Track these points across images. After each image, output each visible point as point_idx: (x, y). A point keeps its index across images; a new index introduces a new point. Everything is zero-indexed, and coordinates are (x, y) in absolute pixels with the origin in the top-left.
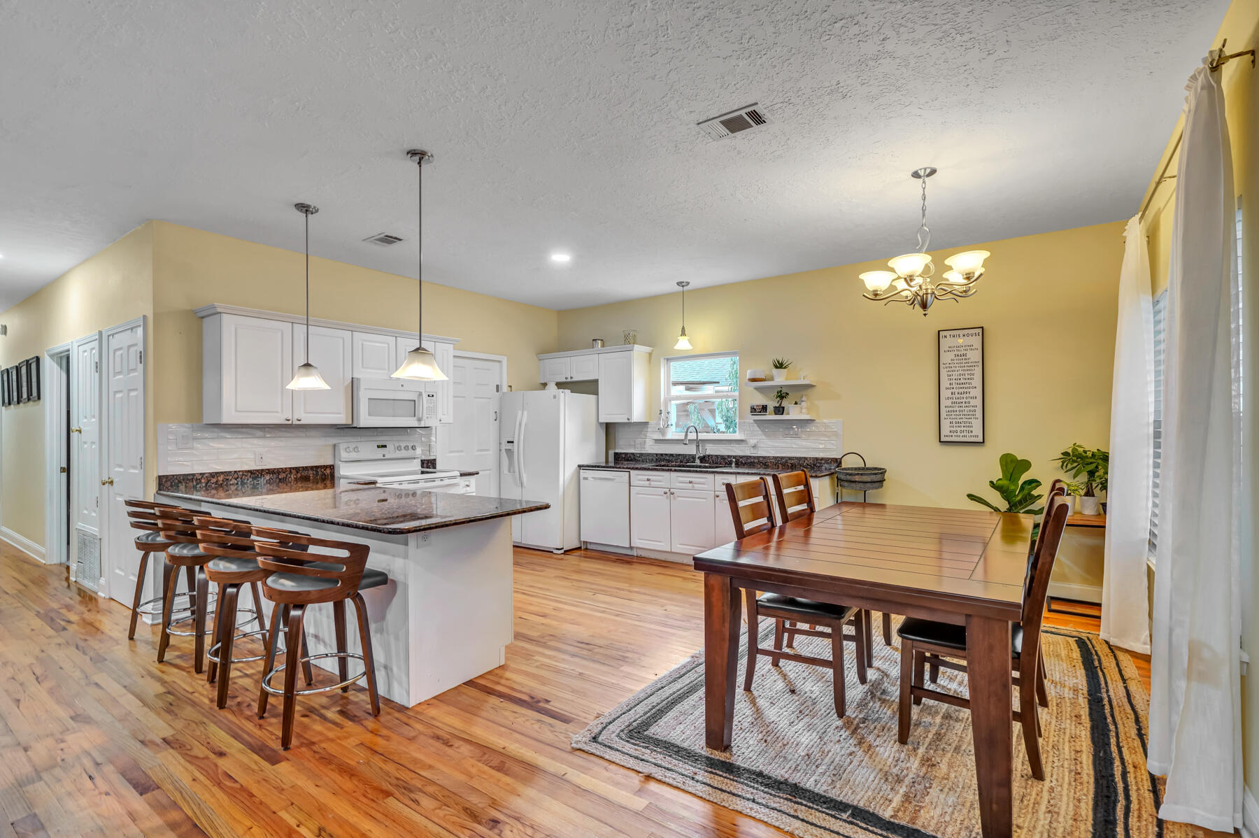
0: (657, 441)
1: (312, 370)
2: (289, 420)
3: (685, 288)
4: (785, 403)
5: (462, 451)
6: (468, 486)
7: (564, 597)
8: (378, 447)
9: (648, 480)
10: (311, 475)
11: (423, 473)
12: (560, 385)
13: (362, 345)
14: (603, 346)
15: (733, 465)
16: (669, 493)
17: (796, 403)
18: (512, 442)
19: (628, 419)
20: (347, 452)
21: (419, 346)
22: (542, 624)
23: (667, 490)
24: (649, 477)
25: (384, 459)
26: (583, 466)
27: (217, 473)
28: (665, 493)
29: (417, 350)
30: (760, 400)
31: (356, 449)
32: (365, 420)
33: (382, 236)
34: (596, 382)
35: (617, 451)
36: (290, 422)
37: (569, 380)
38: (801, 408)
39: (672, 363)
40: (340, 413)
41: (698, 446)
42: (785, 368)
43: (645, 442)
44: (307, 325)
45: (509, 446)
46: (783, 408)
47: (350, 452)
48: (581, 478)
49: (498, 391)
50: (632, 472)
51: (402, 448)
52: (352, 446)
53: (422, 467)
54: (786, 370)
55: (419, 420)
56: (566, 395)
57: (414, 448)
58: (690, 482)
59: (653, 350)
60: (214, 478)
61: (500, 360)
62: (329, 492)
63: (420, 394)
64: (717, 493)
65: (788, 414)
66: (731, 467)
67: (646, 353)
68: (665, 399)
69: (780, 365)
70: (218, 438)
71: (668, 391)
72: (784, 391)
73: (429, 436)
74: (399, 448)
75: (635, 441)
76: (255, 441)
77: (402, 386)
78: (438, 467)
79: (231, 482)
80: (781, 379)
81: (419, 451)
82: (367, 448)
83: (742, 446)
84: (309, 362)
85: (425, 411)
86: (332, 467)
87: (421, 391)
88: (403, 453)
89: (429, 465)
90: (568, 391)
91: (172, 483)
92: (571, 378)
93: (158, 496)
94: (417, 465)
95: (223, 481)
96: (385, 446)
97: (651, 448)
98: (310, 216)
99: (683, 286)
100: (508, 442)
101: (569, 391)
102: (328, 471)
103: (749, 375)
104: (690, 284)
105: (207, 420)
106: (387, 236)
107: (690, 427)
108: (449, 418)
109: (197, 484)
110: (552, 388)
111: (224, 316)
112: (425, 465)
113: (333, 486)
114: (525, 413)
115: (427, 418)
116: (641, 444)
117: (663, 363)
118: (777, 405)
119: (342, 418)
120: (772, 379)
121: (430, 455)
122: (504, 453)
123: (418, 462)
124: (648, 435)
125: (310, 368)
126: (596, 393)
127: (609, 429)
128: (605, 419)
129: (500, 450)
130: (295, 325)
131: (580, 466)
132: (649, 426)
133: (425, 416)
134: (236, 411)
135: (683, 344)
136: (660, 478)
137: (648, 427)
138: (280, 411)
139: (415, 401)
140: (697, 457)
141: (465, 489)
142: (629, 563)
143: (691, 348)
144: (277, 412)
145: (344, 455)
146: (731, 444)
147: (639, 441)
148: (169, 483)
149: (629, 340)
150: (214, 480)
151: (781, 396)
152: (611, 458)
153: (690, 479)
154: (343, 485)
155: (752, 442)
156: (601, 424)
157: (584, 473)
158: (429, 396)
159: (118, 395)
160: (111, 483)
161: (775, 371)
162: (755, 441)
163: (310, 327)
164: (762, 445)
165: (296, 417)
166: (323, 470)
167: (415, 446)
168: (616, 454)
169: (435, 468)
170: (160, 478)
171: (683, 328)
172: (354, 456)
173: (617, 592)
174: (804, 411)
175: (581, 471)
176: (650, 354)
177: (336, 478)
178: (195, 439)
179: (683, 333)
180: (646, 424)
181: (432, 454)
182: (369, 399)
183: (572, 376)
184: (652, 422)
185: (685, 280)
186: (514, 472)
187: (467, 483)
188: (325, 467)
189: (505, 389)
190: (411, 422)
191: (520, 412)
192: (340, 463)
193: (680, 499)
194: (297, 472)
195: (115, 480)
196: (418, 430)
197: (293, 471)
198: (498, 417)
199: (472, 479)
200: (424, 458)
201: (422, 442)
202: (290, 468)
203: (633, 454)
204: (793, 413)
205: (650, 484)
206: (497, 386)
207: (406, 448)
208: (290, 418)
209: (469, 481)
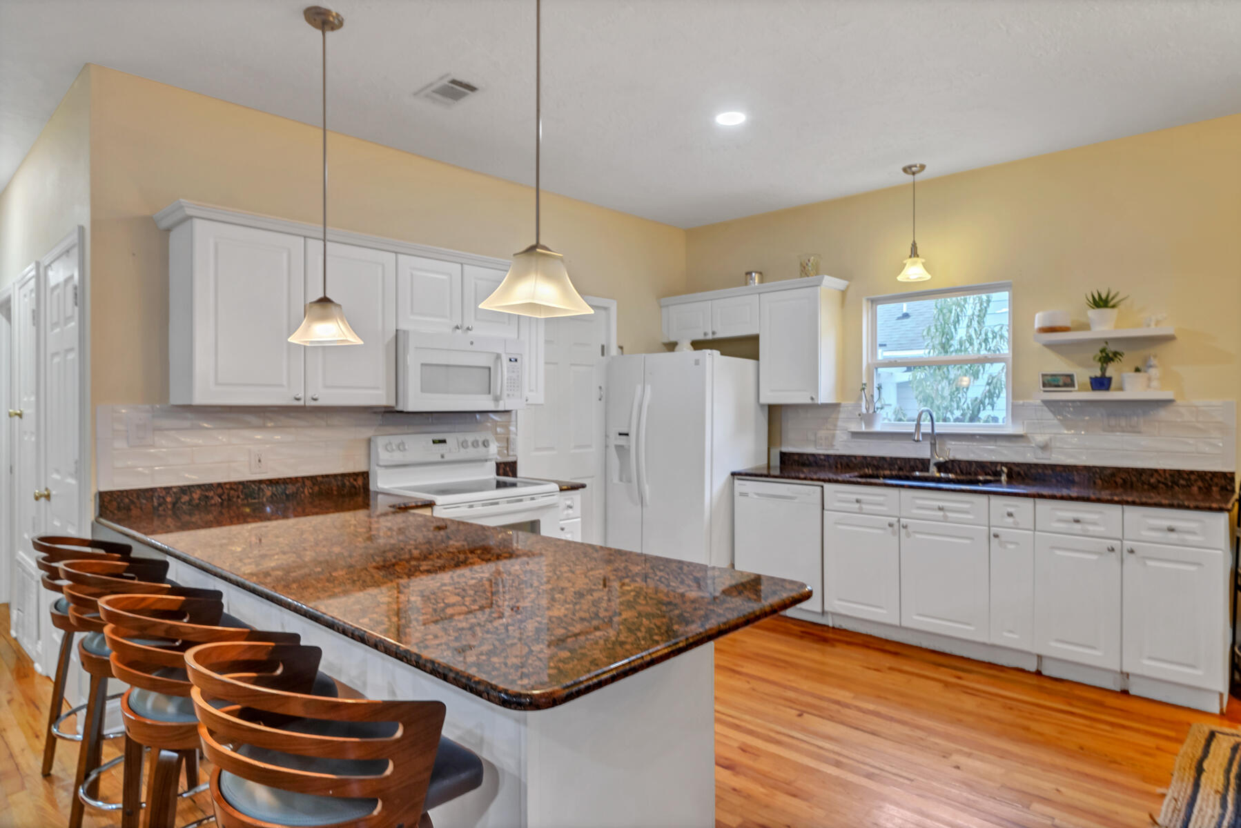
0: (856, 435)
1: (333, 309)
2: (298, 399)
3: (918, 176)
4: (1111, 371)
5: (552, 449)
6: (570, 507)
7: (747, 717)
8: (434, 442)
9: (858, 501)
10: (334, 488)
11: (500, 485)
12: (697, 345)
13: (412, 275)
14: (761, 281)
15: (1004, 478)
16: (896, 525)
17: (1137, 370)
18: (627, 435)
19: (812, 399)
20: (388, 451)
21: (534, 242)
22: (734, 790)
23: (894, 520)
24: (859, 497)
25: (443, 462)
26: (739, 474)
27: (190, 487)
28: (891, 525)
29: (532, 249)
30: (1058, 365)
31: (401, 447)
32: (415, 401)
33: (445, 82)
34: (755, 339)
35: (785, 449)
36: (301, 403)
37: (710, 337)
38: (1149, 379)
39: (879, 307)
40: (377, 388)
41: (933, 445)
42: (1113, 307)
43: (833, 436)
44: (324, 241)
45: (622, 441)
46: (1110, 379)
47: (393, 450)
48: (736, 494)
49: (603, 354)
50: (827, 486)
51: (470, 444)
52: (395, 440)
53: (498, 474)
54: (1115, 311)
55: (497, 399)
56: (712, 357)
57: (486, 444)
58: (941, 509)
59: (848, 287)
60: (185, 494)
61: (606, 305)
62: (361, 514)
63: (498, 357)
64: (994, 530)
65: (1121, 389)
66: (999, 481)
67: (839, 290)
68: (868, 365)
69: (1101, 303)
70: (192, 428)
71: (874, 353)
72: (1112, 348)
73: (506, 426)
74: (464, 445)
75: (816, 434)
76: (247, 433)
77: (472, 343)
78: (521, 472)
79: (213, 502)
80: (1104, 326)
81: (494, 448)
82: (418, 445)
83: (1018, 446)
84: (328, 296)
85: (505, 387)
86: (365, 475)
87: (499, 352)
88: (471, 453)
89: (507, 469)
90: (716, 353)
91: (119, 504)
92: (714, 333)
93: (98, 525)
94: (489, 473)
95: (199, 499)
96: (444, 441)
97: (842, 446)
98: (329, 34)
99: (914, 173)
100: (620, 434)
101: (719, 352)
102: (360, 482)
103: (1039, 320)
104: (927, 169)
105: (176, 399)
106: (454, 82)
107: (922, 412)
108: (538, 397)
109: (160, 505)
110: (686, 350)
111: (197, 223)
112: (501, 471)
113: (366, 505)
114: (648, 388)
115: (508, 395)
116: (826, 438)
117: (865, 307)
118: (1098, 373)
119: (380, 397)
120: (1085, 327)
121: (508, 455)
122: (613, 452)
123: (492, 466)
124: (840, 423)
125: (329, 305)
126: (755, 356)
127: (774, 413)
128: (769, 397)
129: (606, 447)
130: (307, 239)
131: (733, 474)
132: (841, 409)
133: (505, 393)
134: (217, 384)
135: (914, 272)
136: (881, 499)
137: (839, 412)
138: (285, 383)
139: (490, 369)
140: (932, 462)
141: (566, 512)
142: (825, 640)
143: (928, 277)
144: (281, 386)
145: (384, 456)
146: (996, 441)
147: (822, 433)
148: (115, 503)
149: (807, 270)
150: (185, 498)
151: (1107, 358)
152: (776, 461)
153: (941, 504)
154: (382, 503)
155: (1040, 439)
156: (762, 406)
157: (741, 486)
158: (510, 360)
159: (56, 360)
160: (48, 497)
161: (1093, 314)
162: (1046, 437)
163: (328, 244)
164: (1058, 444)
165: (310, 394)
166: (352, 480)
167: (488, 441)
168: (783, 455)
169: (515, 475)
170: (102, 495)
171: (914, 246)
172: (398, 457)
173: (839, 711)
174: (1155, 383)
175: (737, 482)
176: (844, 293)
177: (371, 494)
178: (157, 429)
179: (914, 253)
180: (835, 406)
181: (511, 453)
182: (422, 365)
183: (715, 330)
184: (847, 403)
185: (918, 162)
186: (630, 481)
187: (569, 503)
188: (355, 475)
189: (614, 351)
190: (484, 403)
191: (639, 388)
192: (377, 468)
193: (918, 536)
194: (314, 484)
195: (53, 493)
196: (491, 415)
197: (308, 483)
198: (605, 396)
199: (576, 496)
200: (500, 459)
201: (496, 433)
202: (303, 478)
203: (813, 455)
204: (1132, 387)
205: (861, 508)
206: (603, 347)
207: (475, 444)
208: (301, 395)
209: (572, 499)
